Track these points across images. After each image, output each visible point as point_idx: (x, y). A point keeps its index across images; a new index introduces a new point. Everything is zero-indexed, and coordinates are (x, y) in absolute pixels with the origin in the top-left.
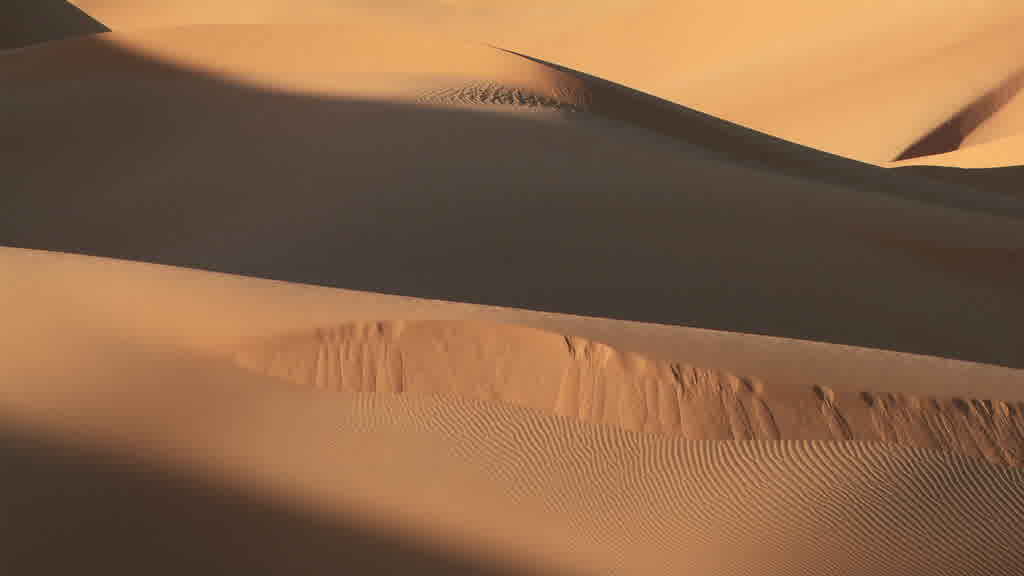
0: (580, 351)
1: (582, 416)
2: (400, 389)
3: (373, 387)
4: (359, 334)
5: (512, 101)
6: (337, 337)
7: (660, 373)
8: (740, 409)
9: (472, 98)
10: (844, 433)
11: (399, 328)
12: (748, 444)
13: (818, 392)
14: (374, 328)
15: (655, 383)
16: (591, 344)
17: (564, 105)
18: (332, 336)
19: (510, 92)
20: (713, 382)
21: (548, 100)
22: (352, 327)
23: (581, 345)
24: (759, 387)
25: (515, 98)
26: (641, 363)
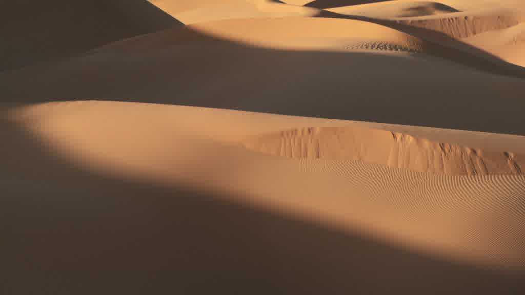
0: (399, 138)
1: (400, 166)
2: (318, 157)
3: (306, 156)
4: (300, 133)
5: (386, 49)
6: (290, 134)
7: (435, 147)
8: (471, 163)
9: (367, 48)
10: (518, 172)
11: (317, 131)
12: (474, 177)
13: (506, 154)
14: (306, 130)
15: (432, 153)
16: (404, 136)
17: (411, 50)
18: (288, 135)
19: (385, 45)
20: (458, 151)
21: (403, 49)
22: (296, 131)
23: (399, 136)
24: (479, 152)
25: (388, 48)
26: (426, 143)
